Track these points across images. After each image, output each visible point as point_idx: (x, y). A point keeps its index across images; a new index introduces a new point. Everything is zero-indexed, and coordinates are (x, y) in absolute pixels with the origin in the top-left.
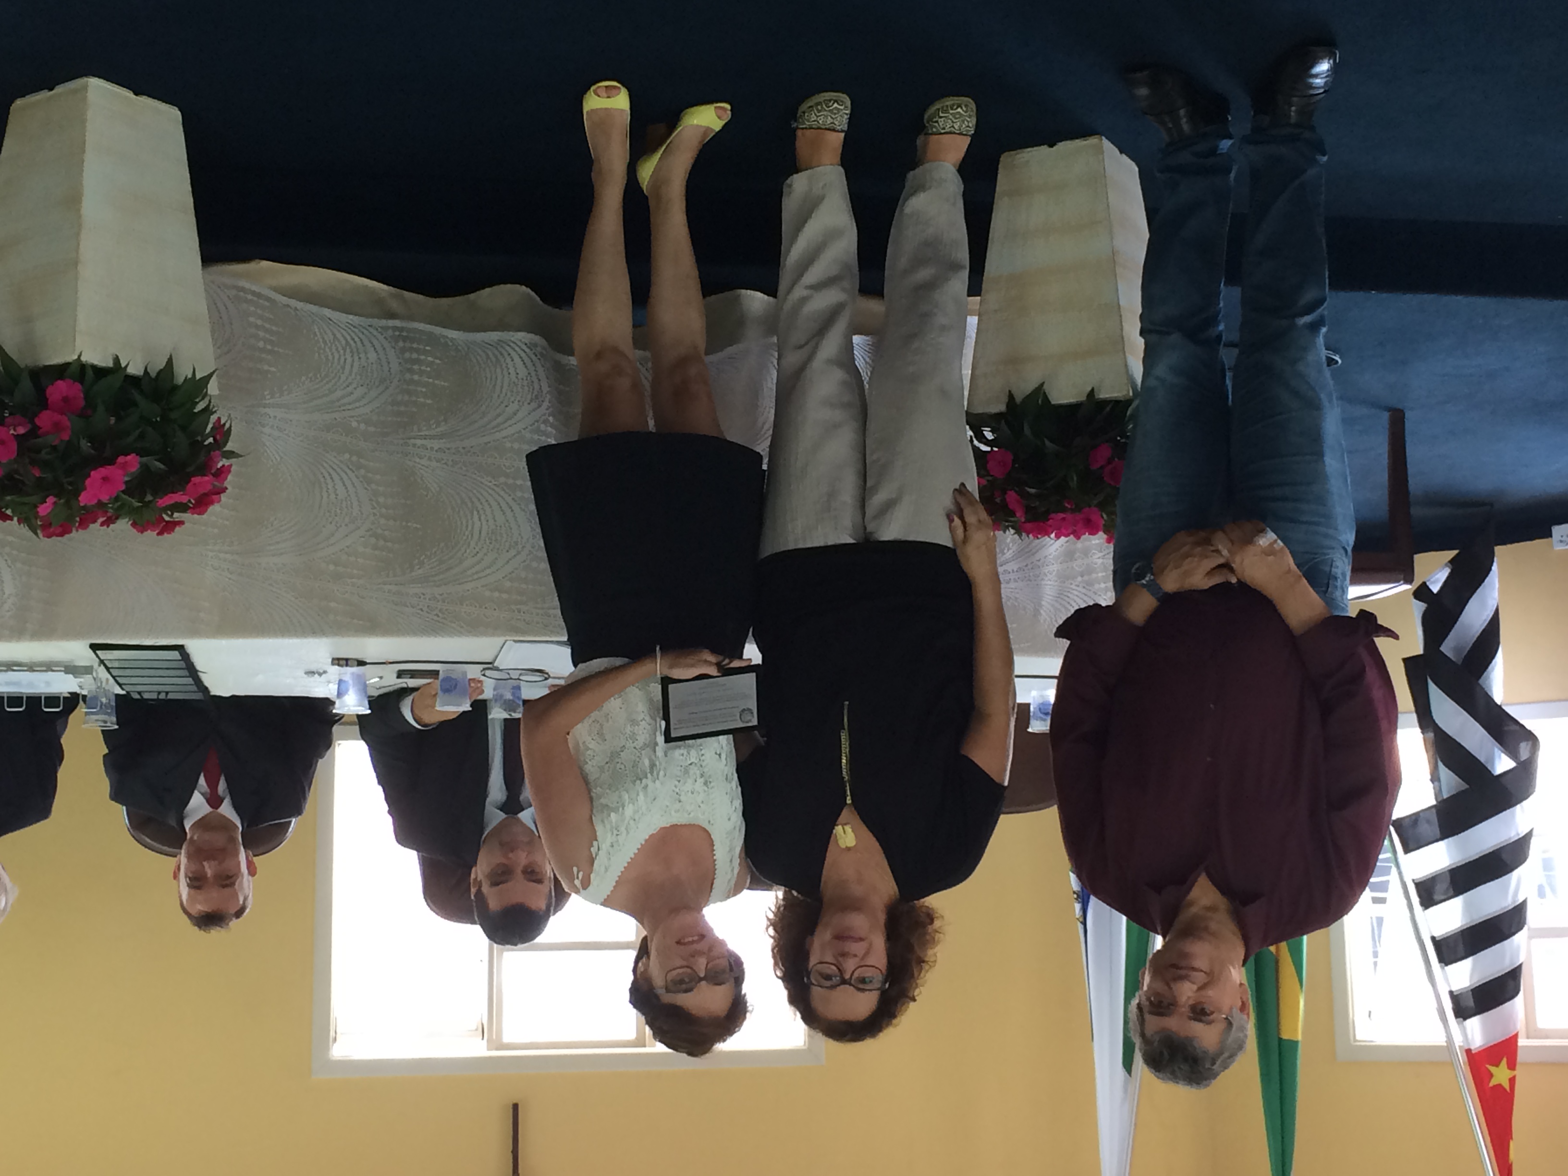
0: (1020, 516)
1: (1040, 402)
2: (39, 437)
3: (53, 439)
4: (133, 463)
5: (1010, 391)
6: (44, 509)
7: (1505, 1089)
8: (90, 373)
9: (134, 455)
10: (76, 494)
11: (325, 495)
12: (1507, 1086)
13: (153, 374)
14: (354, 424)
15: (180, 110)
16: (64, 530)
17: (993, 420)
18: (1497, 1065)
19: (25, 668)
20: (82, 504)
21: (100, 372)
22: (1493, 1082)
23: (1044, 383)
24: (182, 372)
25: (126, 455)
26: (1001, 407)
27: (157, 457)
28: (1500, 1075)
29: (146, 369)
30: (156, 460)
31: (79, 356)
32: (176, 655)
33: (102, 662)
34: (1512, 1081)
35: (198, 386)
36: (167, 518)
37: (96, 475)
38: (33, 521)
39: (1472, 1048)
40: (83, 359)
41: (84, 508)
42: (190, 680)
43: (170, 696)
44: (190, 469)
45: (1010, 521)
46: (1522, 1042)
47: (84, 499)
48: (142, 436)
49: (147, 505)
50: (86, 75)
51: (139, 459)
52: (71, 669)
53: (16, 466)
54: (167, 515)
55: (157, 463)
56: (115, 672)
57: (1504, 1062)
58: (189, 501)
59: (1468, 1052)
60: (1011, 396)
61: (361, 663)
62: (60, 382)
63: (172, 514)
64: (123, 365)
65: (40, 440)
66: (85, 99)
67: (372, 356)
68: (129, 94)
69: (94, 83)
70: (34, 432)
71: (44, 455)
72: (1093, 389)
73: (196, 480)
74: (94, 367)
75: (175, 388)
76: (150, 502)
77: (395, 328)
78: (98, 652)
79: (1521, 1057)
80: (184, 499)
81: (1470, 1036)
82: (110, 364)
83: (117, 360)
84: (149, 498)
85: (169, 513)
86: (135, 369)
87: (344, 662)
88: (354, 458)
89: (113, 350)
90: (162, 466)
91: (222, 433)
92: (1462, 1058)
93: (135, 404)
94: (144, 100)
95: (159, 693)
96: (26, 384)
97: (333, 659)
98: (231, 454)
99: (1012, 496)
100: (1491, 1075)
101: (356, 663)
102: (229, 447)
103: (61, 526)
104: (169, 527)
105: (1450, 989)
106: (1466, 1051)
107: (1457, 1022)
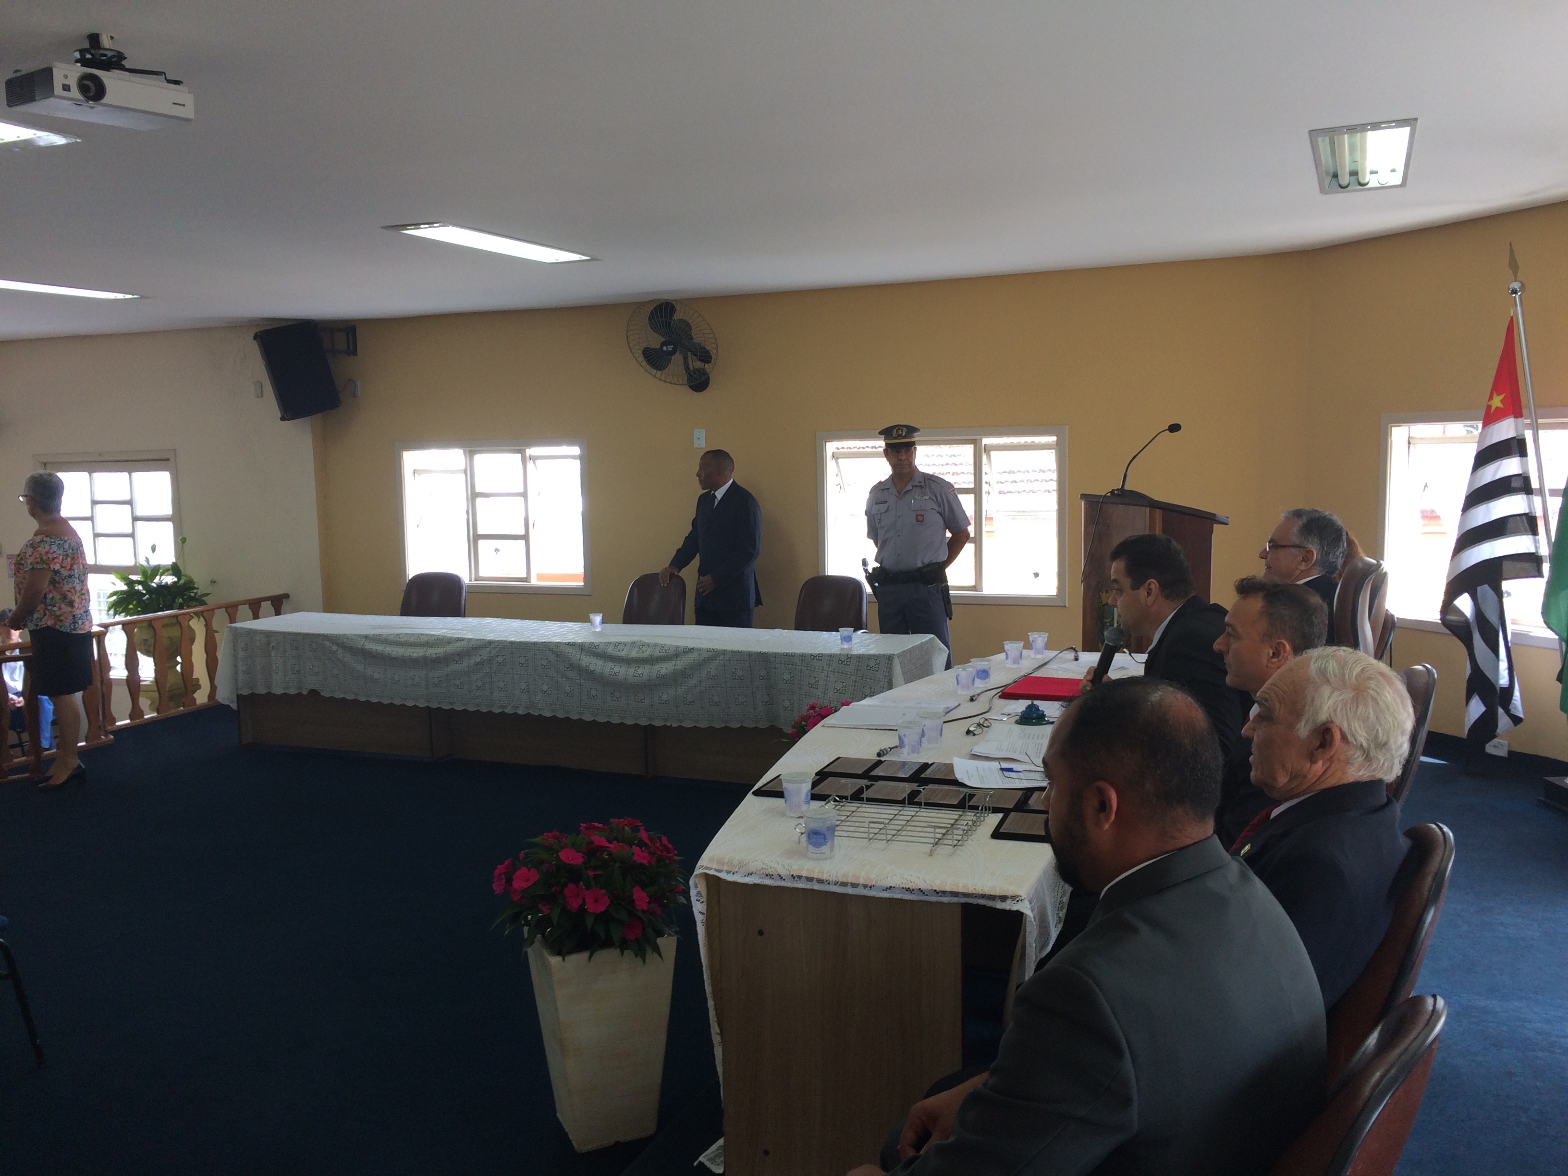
7: (1496, 391)
12: (1495, 394)
18: (1497, 408)
22: (1502, 396)
28: (1497, 402)
34: (1491, 397)
46: (1481, 426)
57: (1493, 409)
81: (1517, 425)
92: (1524, 411)
100: (1502, 401)
105: (1524, 458)
106: (1521, 416)
107: (1524, 435)
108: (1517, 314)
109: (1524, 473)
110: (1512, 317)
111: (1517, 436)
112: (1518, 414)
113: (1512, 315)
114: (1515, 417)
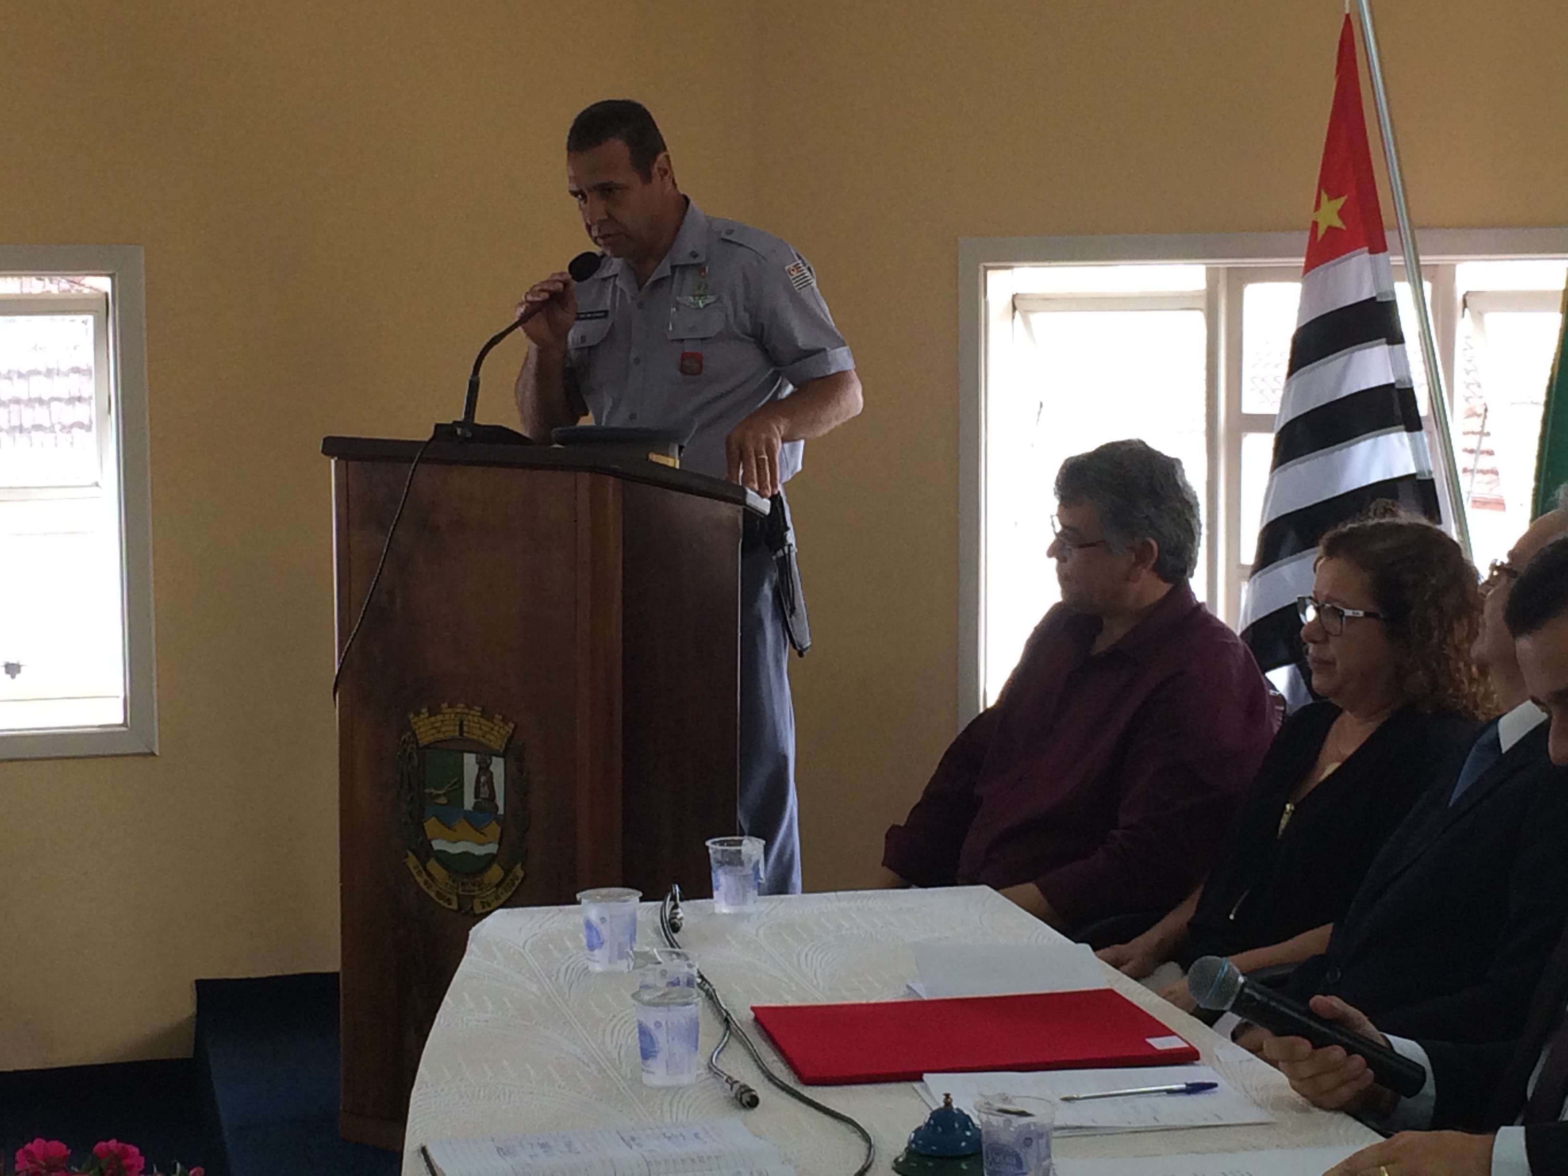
7: (1327, 192)
12: (1324, 197)
18: (1330, 229)
22: (1341, 202)
28: (1330, 214)
34: (1318, 206)
39: (1369, 254)
46: (1301, 263)
59: (1380, 248)
105: (1397, 347)
106: (1384, 249)
107: (1394, 294)
109: (1398, 381)
110: (1348, 16)
111: (1380, 294)
112: (1378, 246)
113: (1347, 11)
114: (1371, 252)
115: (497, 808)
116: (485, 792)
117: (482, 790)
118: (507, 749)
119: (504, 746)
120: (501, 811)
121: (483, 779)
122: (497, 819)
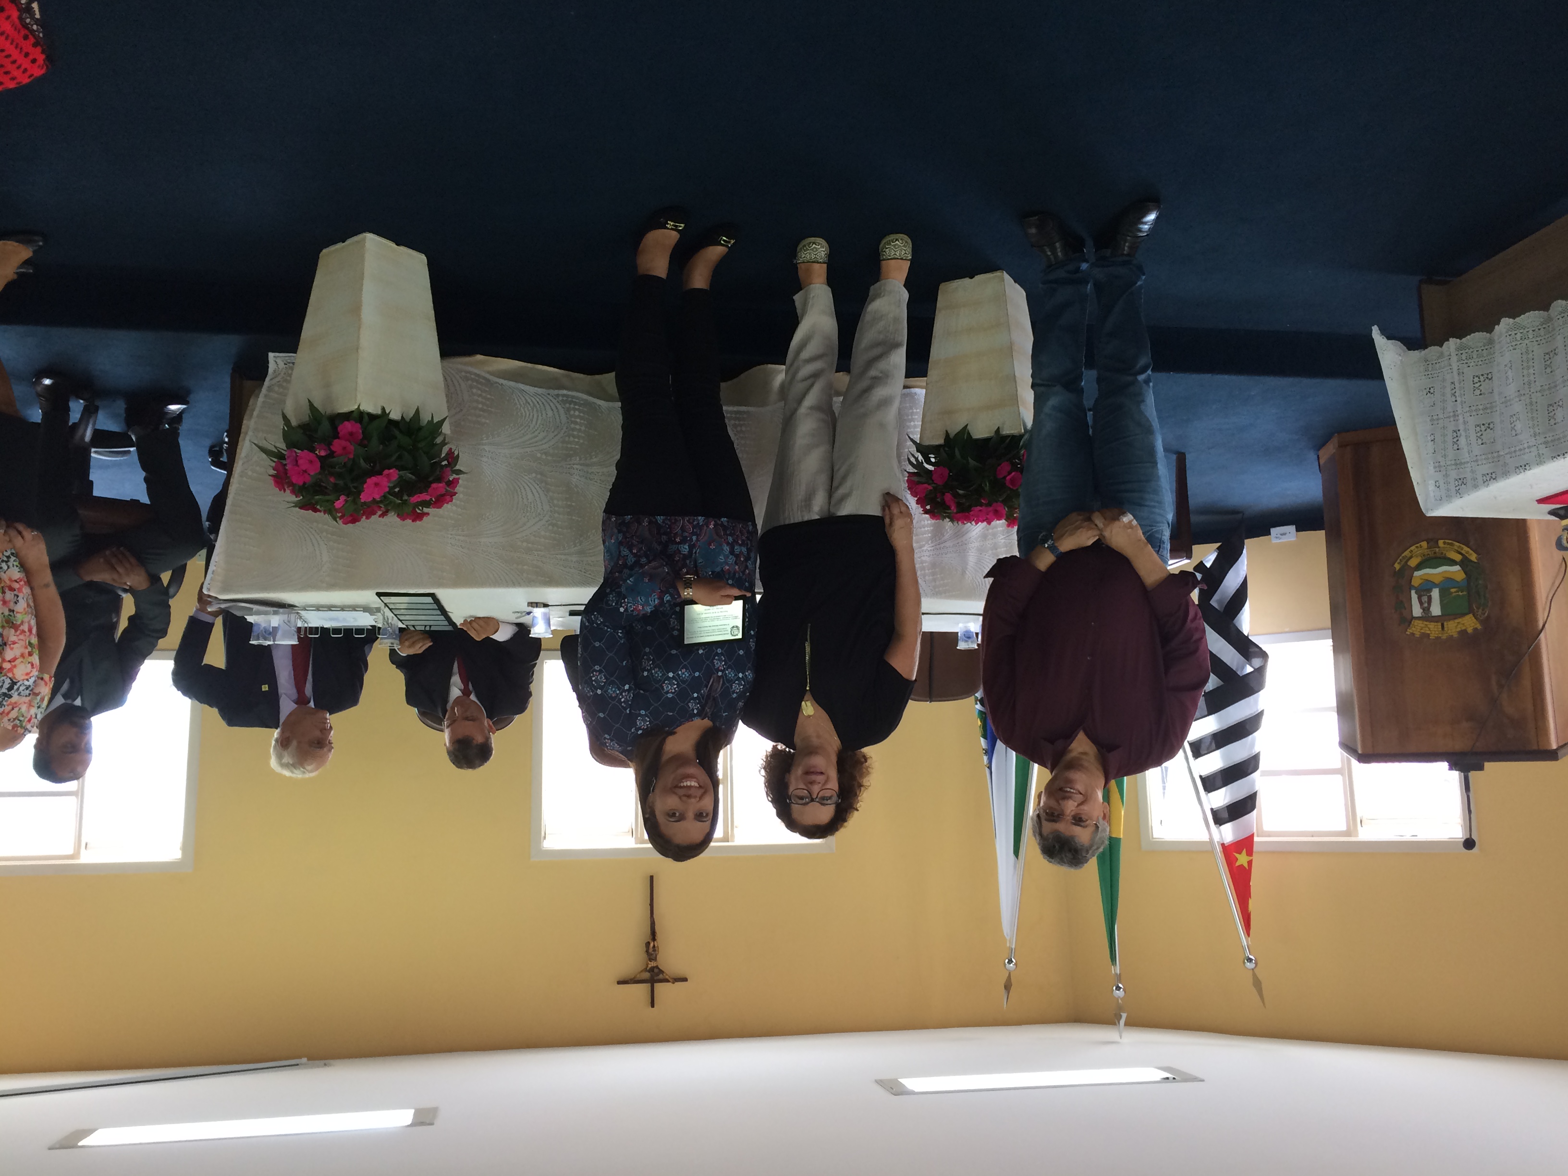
0: (954, 509)
1: (965, 437)
2: (335, 457)
3: (342, 459)
4: (394, 474)
5: (947, 431)
6: (338, 504)
7: (1245, 868)
8: (366, 418)
9: (394, 469)
10: (359, 493)
11: (521, 499)
12: (1246, 865)
13: (408, 420)
14: (539, 455)
15: (426, 256)
16: (354, 520)
17: (936, 449)
18: (1241, 853)
19: (339, 609)
20: (362, 501)
21: (372, 417)
22: (1238, 864)
23: (967, 425)
24: (425, 418)
25: (389, 469)
26: (940, 441)
27: (409, 471)
29: (402, 417)
30: (409, 473)
31: (359, 406)
32: (429, 600)
33: (385, 604)
34: (1250, 863)
35: (435, 427)
36: (419, 511)
37: (371, 481)
38: (334, 513)
39: (1225, 843)
40: (361, 408)
41: (365, 503)
42: (442, 618)
43: (433, 628)
44: (431, 479)
45: (948, 513)
46: (1256, 839)
47: (364, 498)
48: (400, 457)
49: (405, 502)
50: (365, 232)
51: (397, 471)
52: (366, 609)
53: (320, 476)
54: (419, 509)
55: (410, 476)
56: (396, 612)
57: (1244, 851)
58: (431, 499)
59: (1223, 845)
60: (947, 433)
61: (546, 605)
62: (346, 423)
63: (423, 509)
64: (387, 412)
65: (335, 459)
66: (364, 246)
67: (550, 413)
68: (393, 245)
69: (370, 236)
70: (332, 454)
71: (337, 470)
72: (999, 427)
73: (434, 485)
74: (369, 414)
75: (420, 428)
76: (406, 500)
77: (564, 395)
78: (381, 598)
79: (1255, 848)
80: (428, 498)
81: (1223, 836)
82: (379, 412)
83: (383, 409)
84: (405, 497)
85: (421, 508)
86: (395, 415)
87: (535, 605)
88: (539, 476)
89: (382, 403)
90: (414, 477)
91: (453, 458)
92: (1219, 849)
93: (396, 438)
94: (403, 249)
95: (426, 626)
96: (326, 426)
97: (528, 603)
98: (459, 472)
99: (948, 497)
100: (1236, 859)
101: (542, 605)
102: (457, 467)
103: (351, 515)
104: (418, 517)
105: (1211, 806)
107: (1216, 828)
108: (1245, 938)
109: (1207, 794)
110: (1249, 935)
111: (1219, 828)
113: (1249, 939)
115: (1416, 593)
116: (1425, 599)
117: (1426, 600)
118: (1411, 623)
119: (1412, 623)
120: (1413, 592)
121: (1426, 605)
122: (1415, 588)
